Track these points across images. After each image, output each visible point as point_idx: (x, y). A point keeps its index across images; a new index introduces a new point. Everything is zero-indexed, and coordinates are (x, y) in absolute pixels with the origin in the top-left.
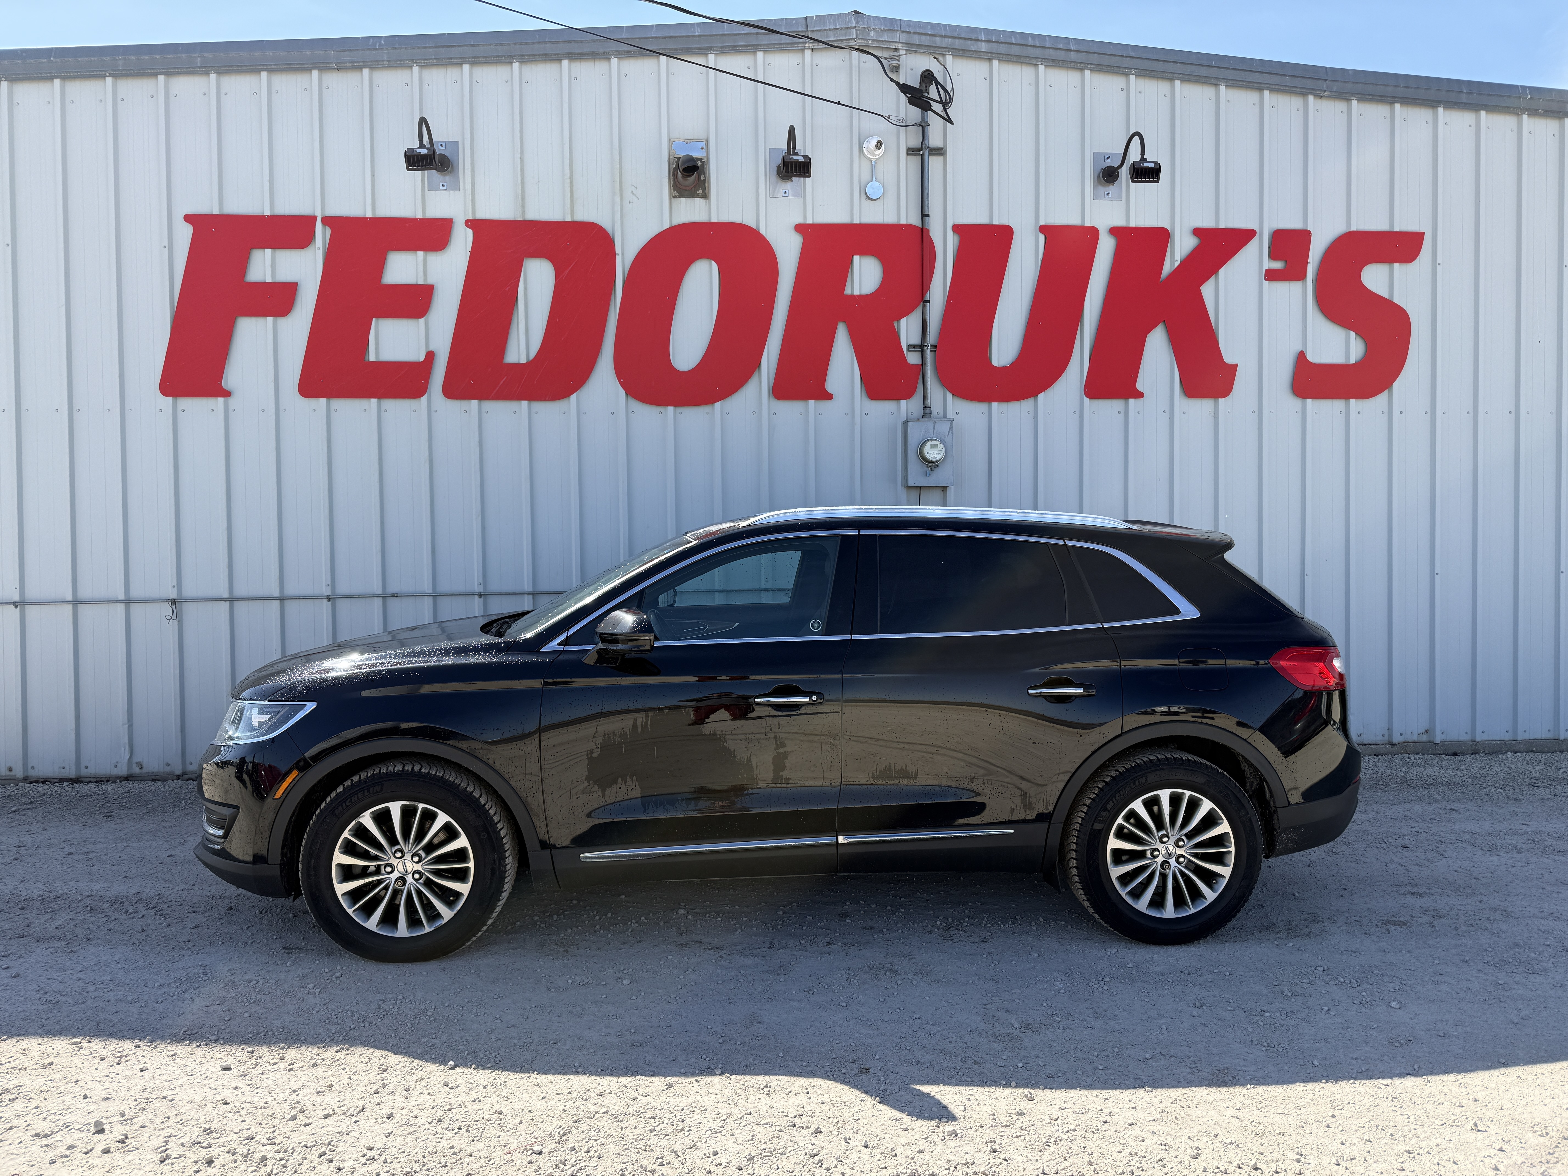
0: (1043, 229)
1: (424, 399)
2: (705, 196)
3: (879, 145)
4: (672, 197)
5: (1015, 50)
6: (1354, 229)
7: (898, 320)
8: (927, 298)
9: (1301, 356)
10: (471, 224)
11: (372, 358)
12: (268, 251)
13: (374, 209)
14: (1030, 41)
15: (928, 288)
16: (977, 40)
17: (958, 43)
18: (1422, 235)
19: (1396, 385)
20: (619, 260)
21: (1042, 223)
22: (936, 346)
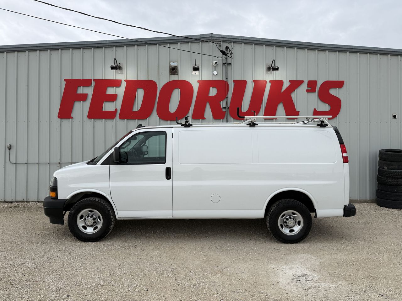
0: (254, 81)
1: (115, 119)
2: (177, 74)
3: (216, 63)
4: (170, 75)
5: (248, 41)
6: (327, 80)
7: (221, 102)
8: (227, 97)
9: (315, 109)
10: (126, 81)
11: (104, 110)
12: (82, 87)
13: (104, 77)
14: (251, 39)
15: (227, 94)
16: (239, 39)
17: (234, 40)
18: (343, 82)
19: (338, 116)
20: (158, 88)
21: (253, 80)
22: (229, 107)
